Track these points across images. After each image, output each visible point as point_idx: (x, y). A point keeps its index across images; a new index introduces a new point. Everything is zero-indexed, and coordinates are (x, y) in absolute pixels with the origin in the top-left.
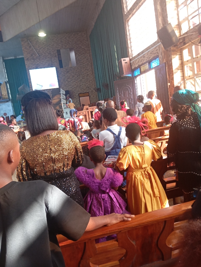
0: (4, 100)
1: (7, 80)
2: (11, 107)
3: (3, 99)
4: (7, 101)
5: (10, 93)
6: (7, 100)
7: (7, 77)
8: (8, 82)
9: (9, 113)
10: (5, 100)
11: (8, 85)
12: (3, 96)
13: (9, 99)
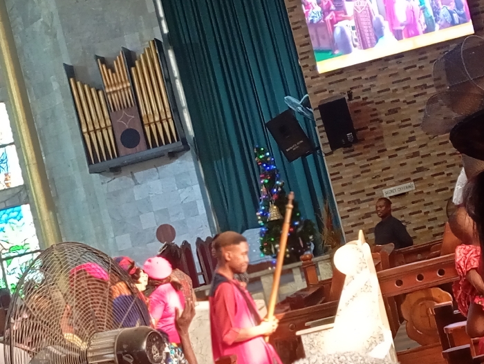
0: (153, 151)
1: (166, 31)
2: (197, 188)
3: (148, 147)
4: (173, 155)
5: (184, 103)
6: (171, 147)
7: (161, 14)
8: (173, 39)
9: (183, 223)
10: (159, 149)
11: (171, 55)
12: (147, 128)
13: (184, 142)
